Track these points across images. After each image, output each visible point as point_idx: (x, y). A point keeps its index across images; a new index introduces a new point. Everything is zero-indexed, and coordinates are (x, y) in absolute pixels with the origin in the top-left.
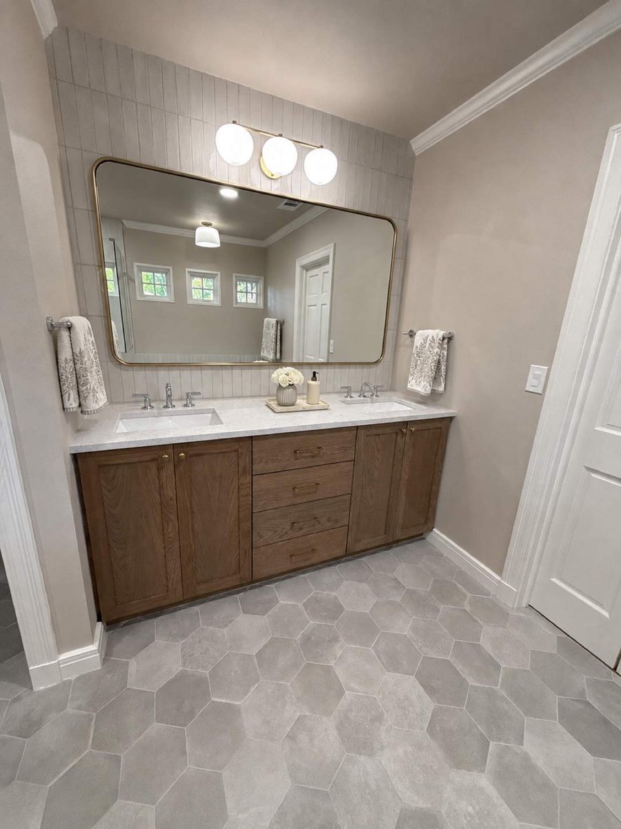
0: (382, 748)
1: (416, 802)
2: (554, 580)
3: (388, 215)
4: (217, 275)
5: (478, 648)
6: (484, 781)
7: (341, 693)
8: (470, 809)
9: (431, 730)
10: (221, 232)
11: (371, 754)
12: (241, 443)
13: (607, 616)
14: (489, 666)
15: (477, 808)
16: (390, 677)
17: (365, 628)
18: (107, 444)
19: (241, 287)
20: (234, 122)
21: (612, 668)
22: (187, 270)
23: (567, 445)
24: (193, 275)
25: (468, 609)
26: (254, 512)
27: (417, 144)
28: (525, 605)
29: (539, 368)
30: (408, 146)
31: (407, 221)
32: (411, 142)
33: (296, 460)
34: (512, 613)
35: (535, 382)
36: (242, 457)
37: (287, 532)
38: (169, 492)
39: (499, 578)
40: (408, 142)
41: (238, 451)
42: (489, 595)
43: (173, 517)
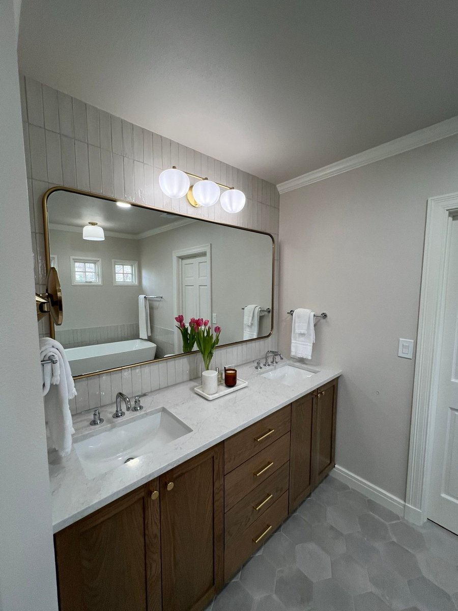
2: (443, 495)
3: (268, 231)
4: (99, 261)
10: (105, 229)
12: (216, 450)
19: (118, 268)
20: (174, 167)
22: (72, 257)
23: (419, 391)
24: (76, 261)
25: (395, 539)
26: (225, 511)
27: (281, 188)
28: (426, 520)
29: (406, 342)
30: (275, 188)
31: (278, 235)
32: (277, 186)
33: (255, 447)
34: (423, 531)
35: (405, 351)
36: (216, 462)
37: (249, 519)
38: (154, 529)
39: (402, 502)
40: (275, 186)
41: (213, 457)
42: (399, 519)
43: (156, 557)
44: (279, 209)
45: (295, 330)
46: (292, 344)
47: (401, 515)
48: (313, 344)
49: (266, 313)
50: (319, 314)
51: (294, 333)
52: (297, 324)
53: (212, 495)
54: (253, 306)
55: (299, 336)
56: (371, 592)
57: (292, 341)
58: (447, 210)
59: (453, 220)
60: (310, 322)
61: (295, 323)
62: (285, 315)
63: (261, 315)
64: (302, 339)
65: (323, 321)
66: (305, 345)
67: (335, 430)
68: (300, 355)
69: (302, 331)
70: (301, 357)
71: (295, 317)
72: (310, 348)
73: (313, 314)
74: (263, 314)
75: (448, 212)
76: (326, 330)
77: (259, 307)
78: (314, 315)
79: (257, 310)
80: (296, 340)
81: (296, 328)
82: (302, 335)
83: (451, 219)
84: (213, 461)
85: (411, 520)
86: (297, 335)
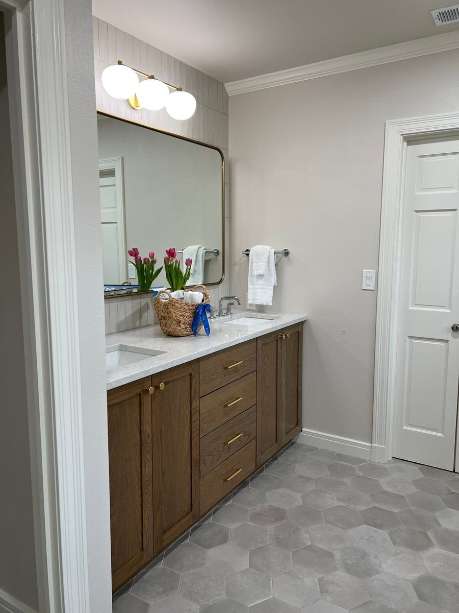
0: (380, 566)
1: (414, 576)
2: (405, 428)
3: (216, 145)
5: (384, 492)
6: (437, 550)
7: (330, 555)
8: (440, 563)
9: (394, 543)
11: (378, 572)
12: (193, 366)
13: (442, 436)
14: (398, 499)
15: (443, 561)
16: (351, 532)
17: (310, 514)
18: (111, 382)
20: (120, 63)
21: (453, 471)
25: (361, 474)
26: (201, 437)
27: (231, 88)
28: (390, 458)
29: (369, 272)
30: (223, 88)
31: (227, 150)
32: (225, 85)
33: (225, 376)
34: (387, 466)
35: (368, 282)
36: (193, 379)
37: (221, 455)
38: (147, 428)
39: (370, 445)
40: (223, 84)
41: (191, 374)
42: (367, 462)
43: (149, 457)
44: (227, 115)
45: (252, 272)
46: (249, 290)
47: (368, 458)
48: (274, 287)
49: (212, 256)
50: (281, 250)
51: (252, 276)
52: (254, 265)
53: (189, 414)
54: (196, 247)
55: (257, 279)
56: (339, 506)
57: (249, 287)
58: (401, 135)
59: (408, 145)
60: (270, 261)
61: (252, 263)
62: (239, 255)
63: (207, 259)
64: (261, 282)
65: (285, 259)
66: (264, 289)
67: (301, 386)
68: (259, 301)
69: (261, 272)
70: (260, 304)
71: (252, 257)
72: (270, 292)
73: (273, 250)
74: (209, 257)
75: (402, 136)
76: (289, 270)
77: (203, 248)
78: (275, 253)
79: (202, 251)
80: (253, 285)
81: (254, 268)
82: (261, 276)
83: (405, 144)
84: (191, 378)
85: (377, 460)
86: (255, 278)
